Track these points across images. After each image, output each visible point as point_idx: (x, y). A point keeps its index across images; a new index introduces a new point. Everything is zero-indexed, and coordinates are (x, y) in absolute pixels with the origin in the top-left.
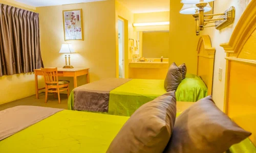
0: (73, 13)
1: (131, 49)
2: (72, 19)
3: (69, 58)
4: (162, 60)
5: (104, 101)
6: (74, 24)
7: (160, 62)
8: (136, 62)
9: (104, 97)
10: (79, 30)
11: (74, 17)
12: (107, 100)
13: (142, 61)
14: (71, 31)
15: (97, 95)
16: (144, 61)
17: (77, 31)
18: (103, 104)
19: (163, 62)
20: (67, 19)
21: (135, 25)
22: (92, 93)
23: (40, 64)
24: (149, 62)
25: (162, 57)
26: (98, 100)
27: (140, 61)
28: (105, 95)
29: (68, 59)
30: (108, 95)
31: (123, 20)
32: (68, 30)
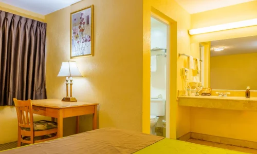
0: (82, 14)
1: (183, 72)
2: (81, 23)
3: (71, 85)
4: (248, 94)
6: (82, 30)
7: (244, 98)
8: (193, 95)
10: (88, 39)
11: (83, 19)
13: (205, 94)
14: (78, 42)
16: (210, 94)
17: (86, 40)
19: (252, 98)
20: (75, 25)
21: (192, 32)
23: (43, 93)
24: (220, 97)
25: (248, 88)
27: (202, 94)
29: (69, 86)
31: (167, 22)
32: (75, 41)
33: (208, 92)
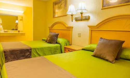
4: (19, 31)
5: (29, 53)
9: (29, 51)
12: (31, 52)
15: (24, 51)
18: (29, 55)
19: (20, 33)
22: (20, 50)
26: (25, 53)
28: (29, 49)
30: (31, 49)
33: (7, 31)
